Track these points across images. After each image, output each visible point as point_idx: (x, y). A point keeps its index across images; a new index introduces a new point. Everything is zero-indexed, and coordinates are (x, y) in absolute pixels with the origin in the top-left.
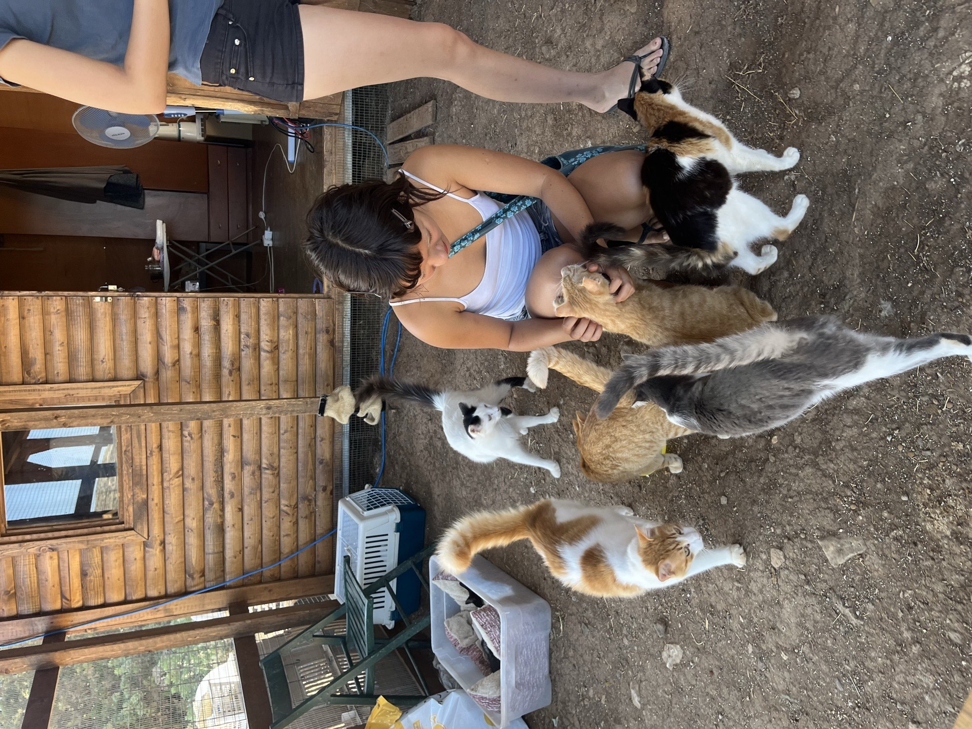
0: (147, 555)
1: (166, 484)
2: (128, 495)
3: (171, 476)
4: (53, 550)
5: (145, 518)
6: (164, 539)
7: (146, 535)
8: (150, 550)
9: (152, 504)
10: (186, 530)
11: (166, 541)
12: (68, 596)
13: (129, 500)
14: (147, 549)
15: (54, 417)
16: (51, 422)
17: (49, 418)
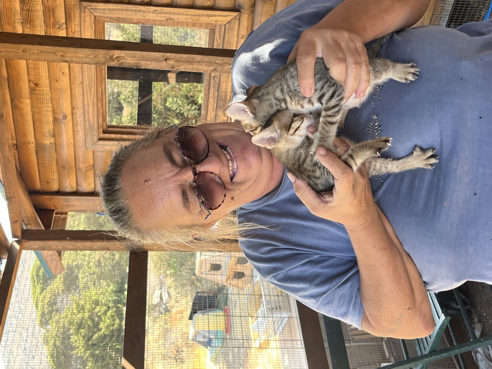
2: (211, 114)
13: (211, 119)
15: (164, 59)
16: (161, 63)
17: (159, 59)
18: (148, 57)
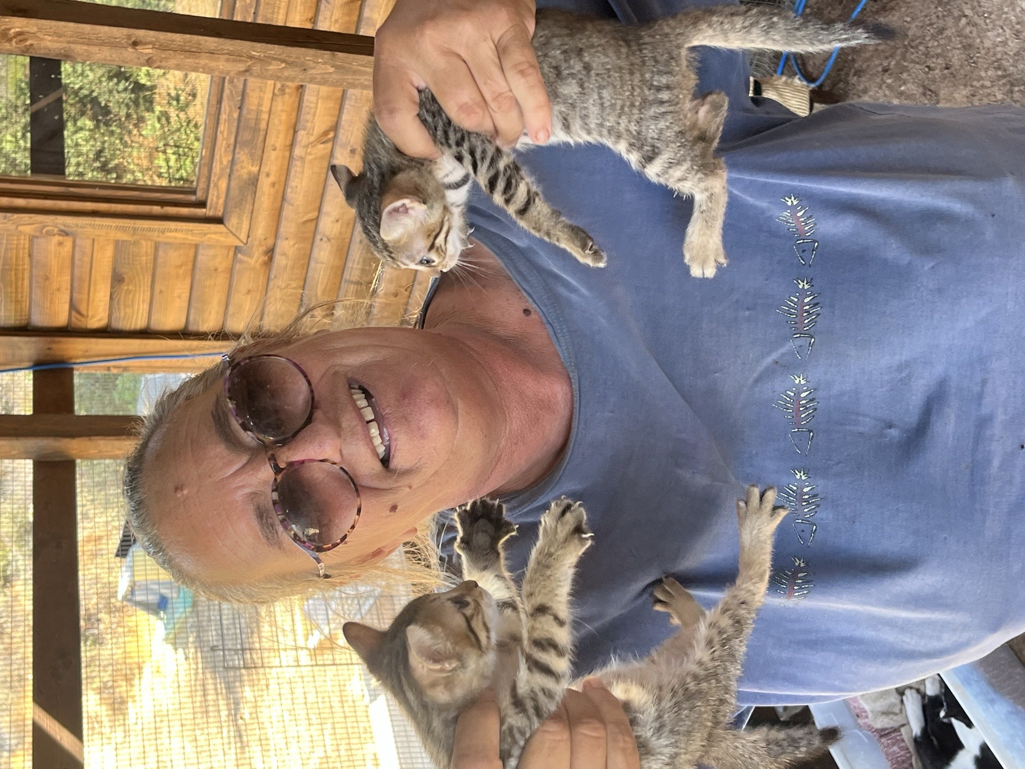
0: (238, 266)
1: (298, 151)
2: (222, 158)
3: (312, 139)
4: (65, 233)
5: (248, 207)
6: (274, 245)
7: (243, 237)
8: (245, 259)
9: (265, 184)
10: (318, 237)
11: (278, 250)
12: (83, 309)
13: (222, 169)
14: (239, 256)
15: (130, 42)
16: (123, 51)
17: (119, 42)
18: (93, 37)
